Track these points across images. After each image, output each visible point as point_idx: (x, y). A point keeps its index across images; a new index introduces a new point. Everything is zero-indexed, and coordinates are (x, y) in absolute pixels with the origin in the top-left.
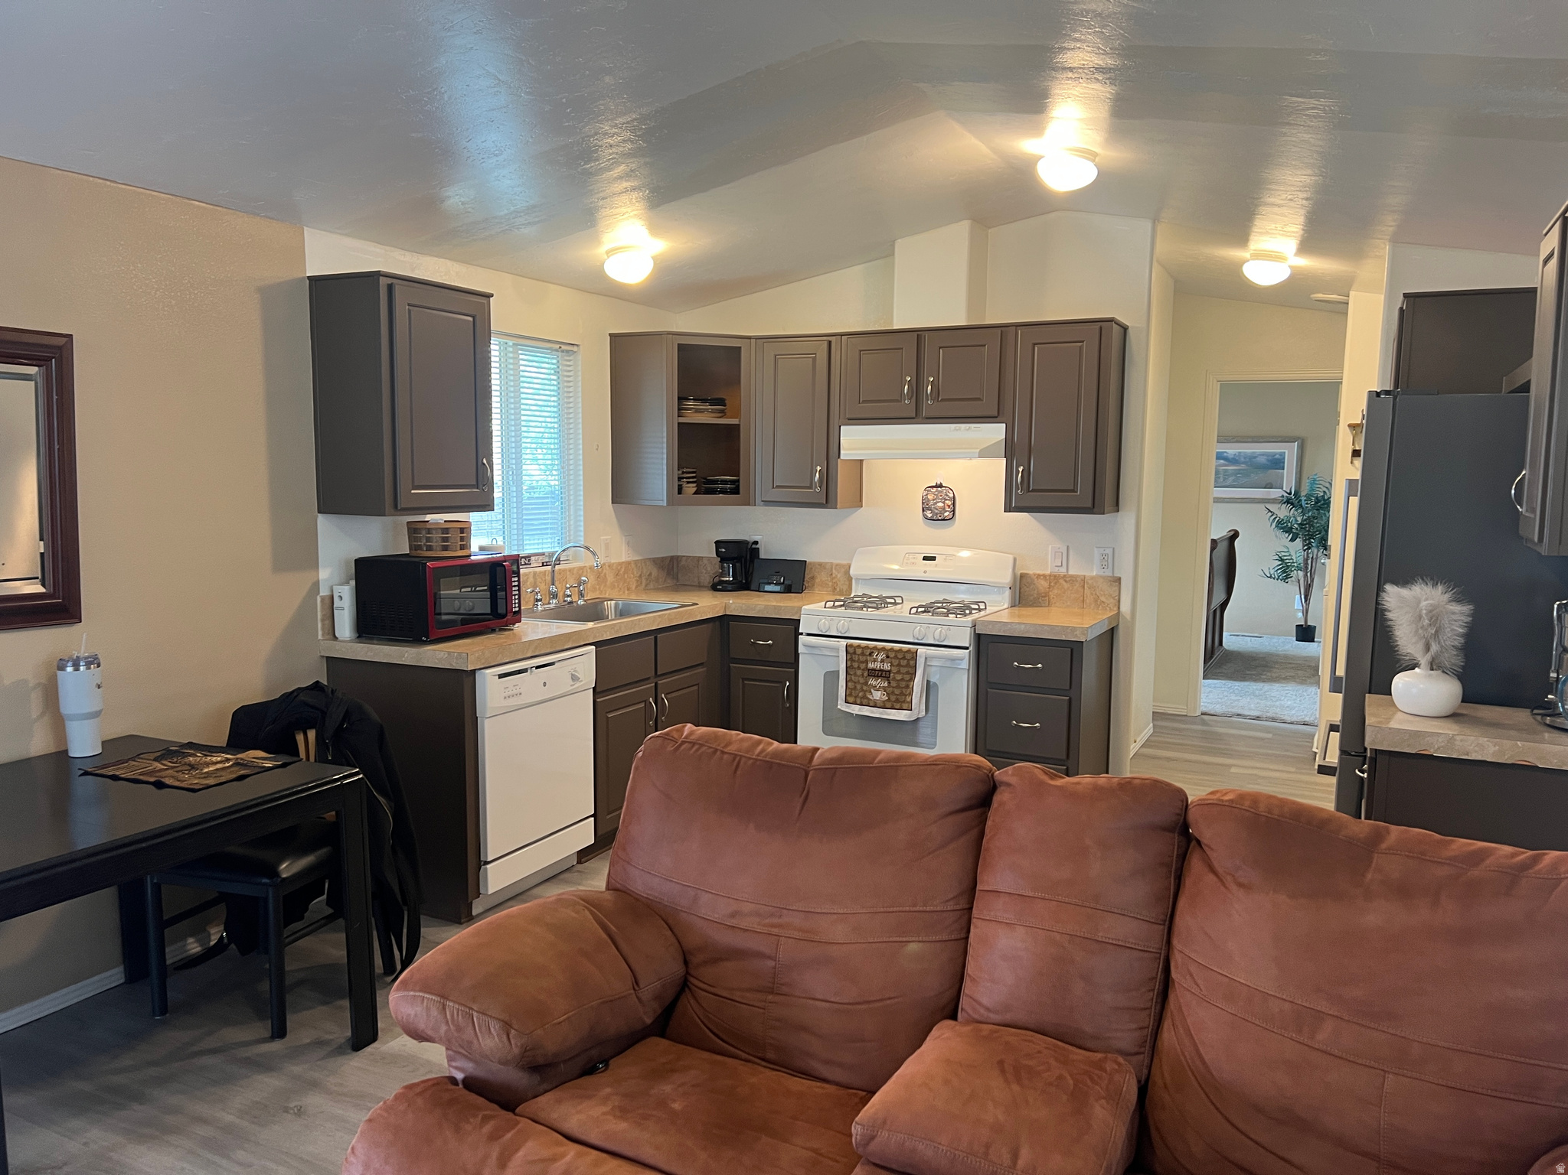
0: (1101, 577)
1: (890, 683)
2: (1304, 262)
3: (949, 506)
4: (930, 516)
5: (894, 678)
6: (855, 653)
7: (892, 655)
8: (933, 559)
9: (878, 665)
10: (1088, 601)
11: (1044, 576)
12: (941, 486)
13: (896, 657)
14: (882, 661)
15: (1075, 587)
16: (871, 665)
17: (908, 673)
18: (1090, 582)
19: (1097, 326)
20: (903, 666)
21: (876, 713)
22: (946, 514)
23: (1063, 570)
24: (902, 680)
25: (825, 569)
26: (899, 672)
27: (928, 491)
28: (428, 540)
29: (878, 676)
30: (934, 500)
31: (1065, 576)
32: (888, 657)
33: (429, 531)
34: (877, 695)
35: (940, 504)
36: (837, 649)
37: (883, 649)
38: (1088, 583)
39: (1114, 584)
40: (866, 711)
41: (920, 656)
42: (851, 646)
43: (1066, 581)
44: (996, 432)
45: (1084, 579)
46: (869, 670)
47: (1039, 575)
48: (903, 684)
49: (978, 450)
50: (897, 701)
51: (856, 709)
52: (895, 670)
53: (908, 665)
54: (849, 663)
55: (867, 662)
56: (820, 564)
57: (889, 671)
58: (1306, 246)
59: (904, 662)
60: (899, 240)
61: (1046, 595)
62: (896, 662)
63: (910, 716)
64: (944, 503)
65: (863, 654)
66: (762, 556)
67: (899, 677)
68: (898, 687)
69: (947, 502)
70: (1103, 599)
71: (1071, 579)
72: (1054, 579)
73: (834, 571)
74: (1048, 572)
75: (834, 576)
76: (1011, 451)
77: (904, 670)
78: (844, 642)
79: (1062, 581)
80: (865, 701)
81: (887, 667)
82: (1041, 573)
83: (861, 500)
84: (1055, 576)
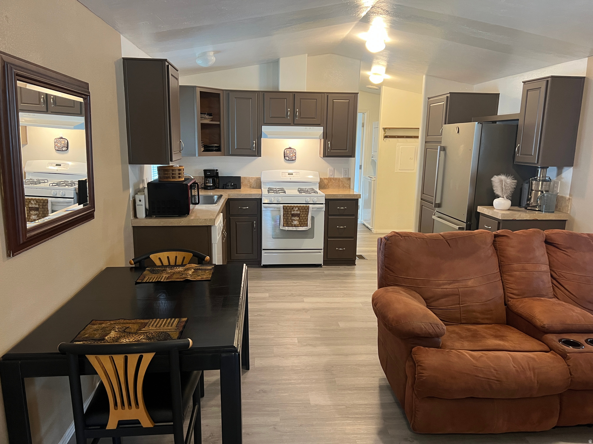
0: (345, 178)
1: (299, 218)
3: (294, 155)
4: (287, 159)
5: (301, 216)
6: (287, 209)
7: (300, 208)
8: (292, 174)
9: (296, 212)
10: (340, 186)
11: (327, 178)
12: (290, 148)
13: (302, 209)
14: (297, 211)
15: (337, 182)
16: (292, 212)
17: (305, 214)
18: (341, 180)
19: (353, 95)
20: (304, 212)
21: (294, 229)
22: (294, 158)
23: (332, 177)
24: (304, 216)
25: (247, 179)
26: (303, 214)
27: (287, 150)
28: (173, 174)
29: (295, 216)
30: (289, 153)
31: (333, 178)
32: (299, 209)
33: (173, 170)
34: (296, 223)
35: (292, 155)
36: (280, 208)
37: (297, 206)
38: (340, 180)
39: (349, 180)
40: (291, 228)
41: (310, 208)
42: (285, 206)
43: (334, 180)
44: (320, 130)
45: (339, 179)
46: (292, 214)
47: (325, 178)
48: (304, 218)
50: (302, 224)
51: (287, 228)
52: (301, 213)
53: (306, 211)
54: (284, 212)
55: (291, 211)
56: (245, 178)
57: (299, 214)
58: (388, 71)
59: (304, 210)
60: (281, 58)
61: (327, 184)
62: (301, 211)
63: (307, 228)
65: (290, 209)
66: (220, 175)
67: (303, 216)
68: (302, 219)
70: (345, 185)
71: (335, 179)
72: (330, 179)
73: (250, 180)
74: (328, 177)
76: (326, 136)
77: (304, 213)
78: (282, 205)
79: (332, 180)
80: (290, 225)
81: (298, 212)
82: (326, 177)
84: (330, 178)
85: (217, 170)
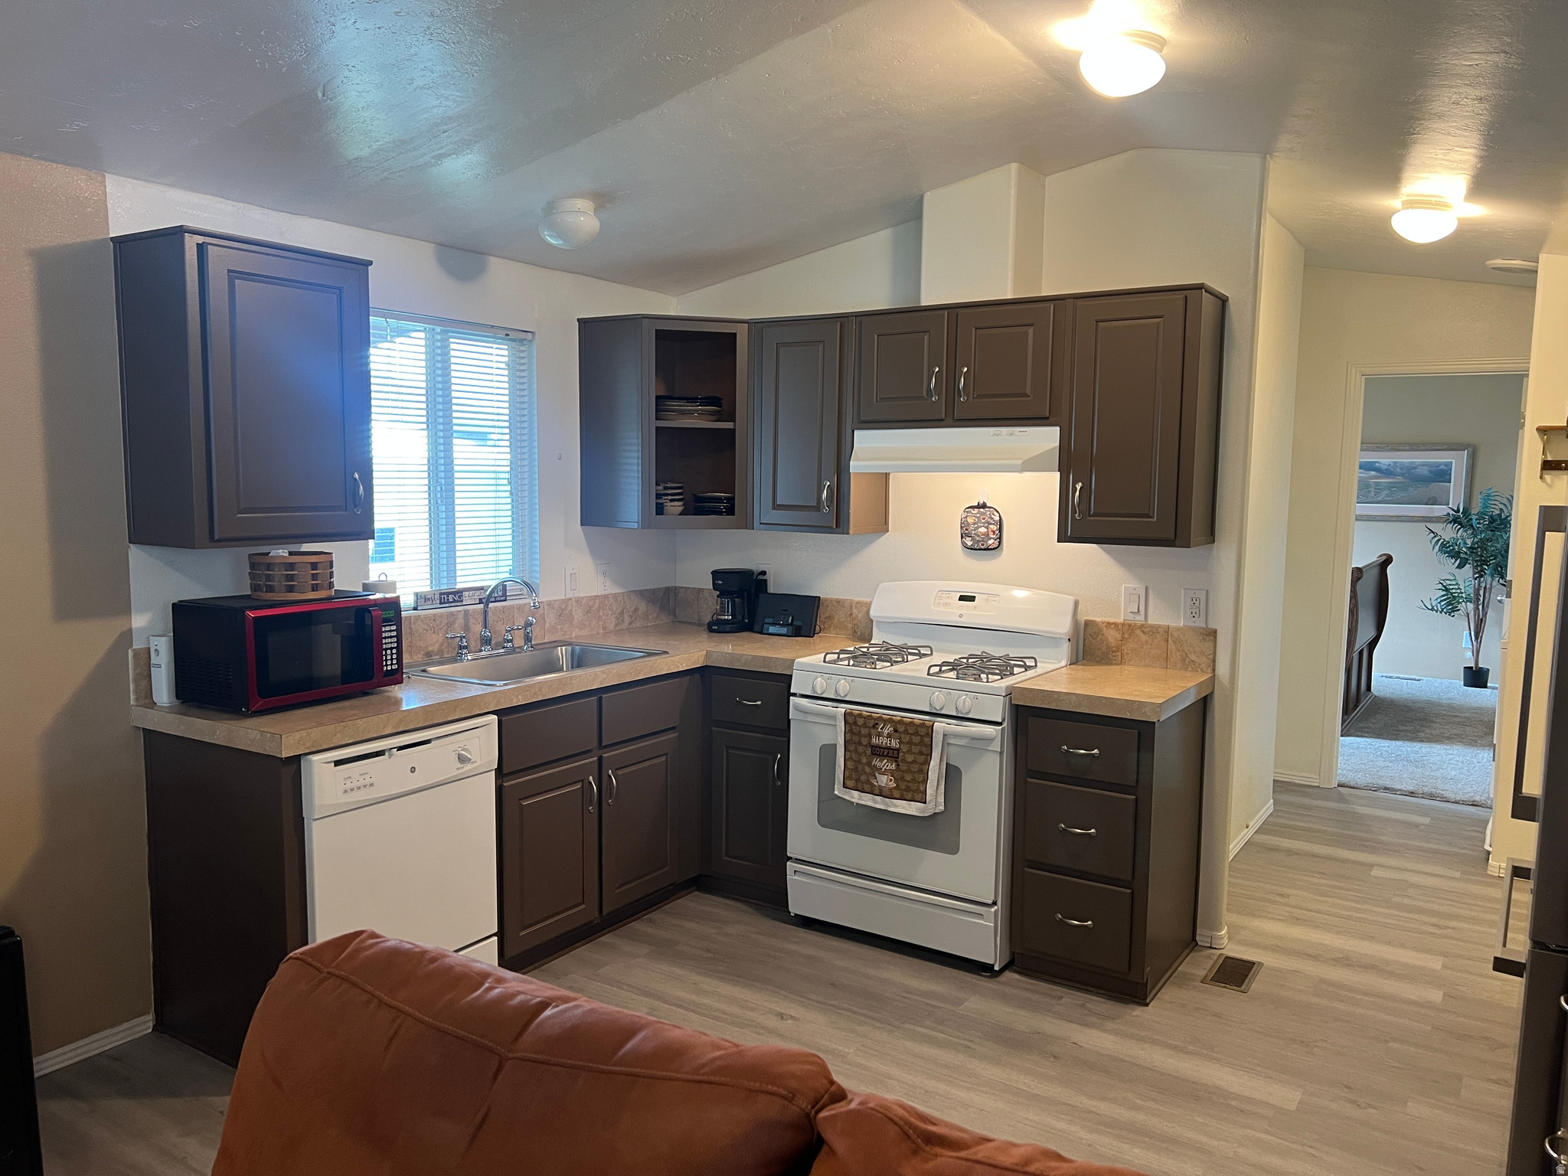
0: (1191, 628)
1: (898, 765)
2: (1480, 211)
3: (994, 532)
4: (969, 543)
5: (904, 761)
6: (855, 723)
7: (901, 729)
8: (972, 599)
9: (883, 741)
10: (1172, 660)
11: (1116, 625)
12: (984, 506)
13: (906, 732)
14: (889, 736)
15: (1156, 641)
16: (874, 741)
17: (921, 753)
18: (1175, 634)
19: (1181, 295)
20: (915, 744)
21: (879, 803)
22: (990, 542)
23: (1139, 619)
24: (914, 762)
25: (844, 607)
26: (909, 751)
27: (967, 512)
28: (269, 578)
29: (883, 756)
30: (974, 524)
31: (1142, 625)
32: (896, 731)
33: (269, 567)
34: (883, 780)
35: (983, 530)
36: (833, 717)
37: (890, 721)
38: (1172, 635)
39: (1207, 638)
40: (868, 800)
41: (937, 733)
42: (851, 714)
43: (1143, 632)
44: (1047, 438)
45: (1167, 630)
46: (872, 746)
47: (1109, 624)
48: (915, 768)
49: (1020, 462)
50: (908, 789)
51: (855, 797)
52: (905, 748)
53: (922, 743)
54: (848, 735)
55: (870, 736)
56: (838, 601)
57: (898, 750)
59: (916, 739)
60: (928, 194)
61: (1119, 649)
62: (906, 738)
63: (923, 811)
64: (987, 528)
65: (865, 725)
66: (771, 590)
67: (910, 758)
68: (909, 771)
69: (991, 526)
70: (1193, 657)
71: (1152, 631)
72: (1128, 629)
73: (854, 610)
74: (1121, 620)
75: (854, 615)
76: (1069, 462)
77: (915, 749)
78: (842, 709)
79: (1138, 632)
80: (866, 787)
81: (894, 744)
82: (1112, 620)
83: (886, 522)
84: (1130, 625)
85: (764, 573)
